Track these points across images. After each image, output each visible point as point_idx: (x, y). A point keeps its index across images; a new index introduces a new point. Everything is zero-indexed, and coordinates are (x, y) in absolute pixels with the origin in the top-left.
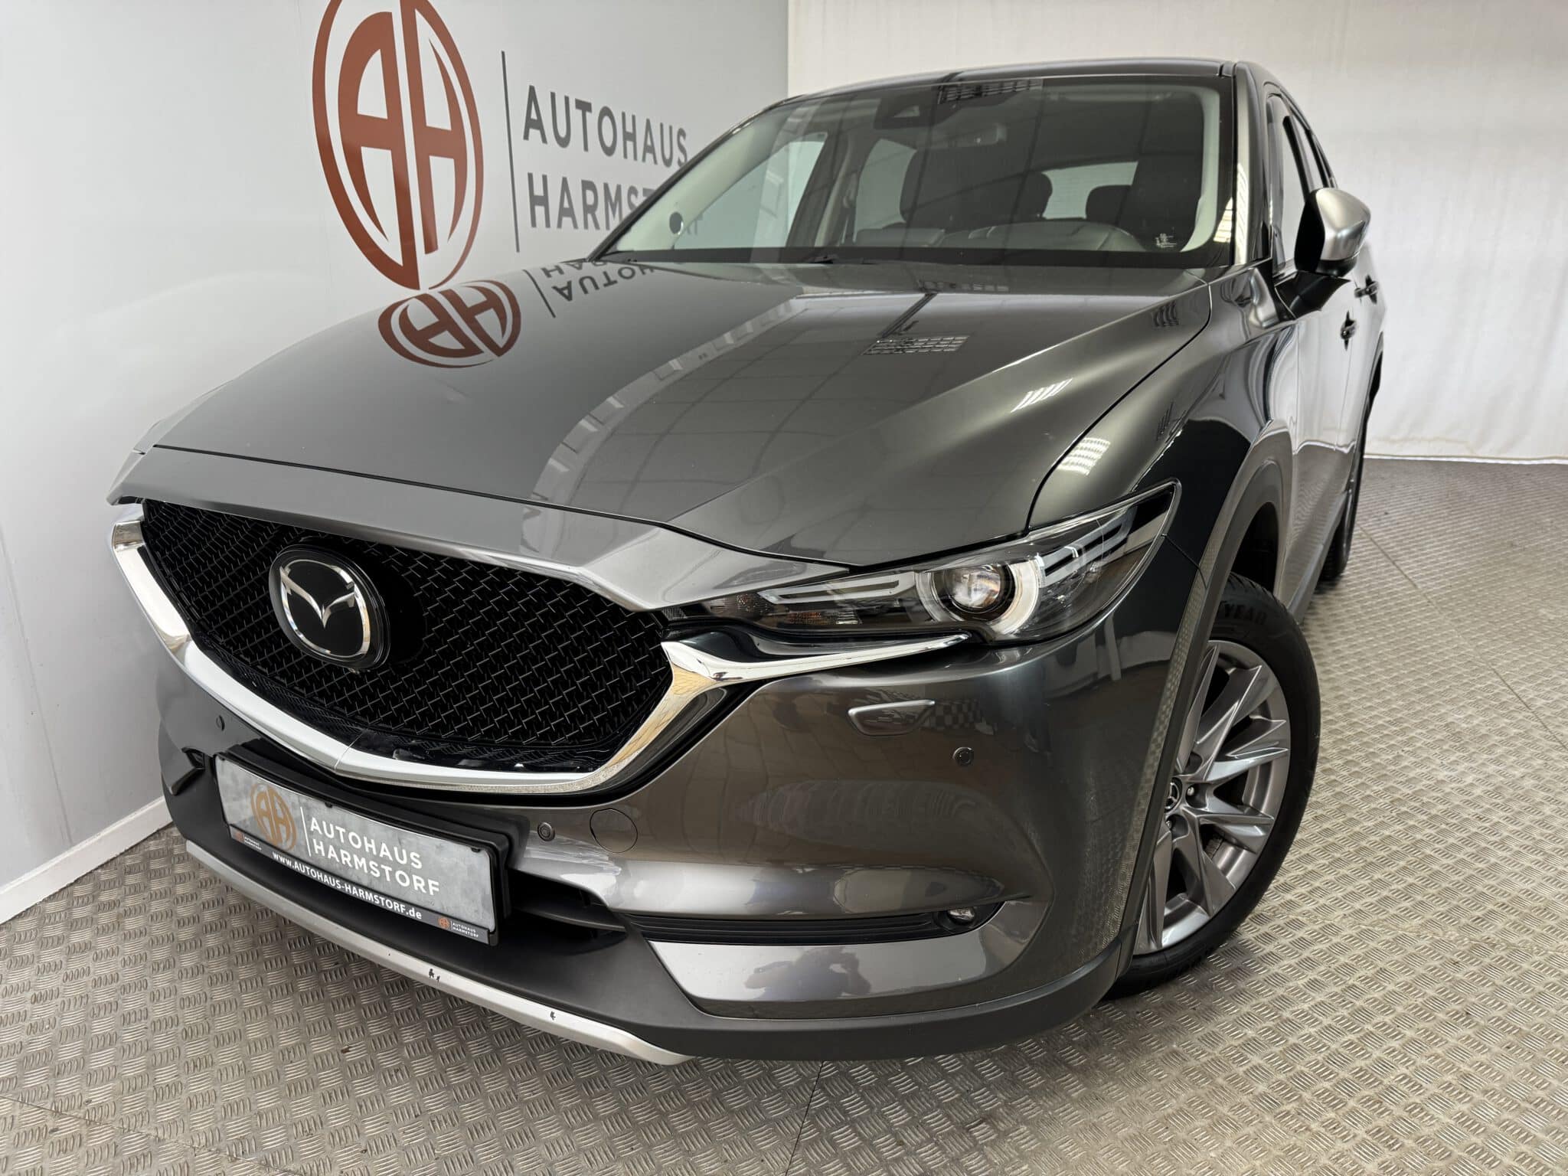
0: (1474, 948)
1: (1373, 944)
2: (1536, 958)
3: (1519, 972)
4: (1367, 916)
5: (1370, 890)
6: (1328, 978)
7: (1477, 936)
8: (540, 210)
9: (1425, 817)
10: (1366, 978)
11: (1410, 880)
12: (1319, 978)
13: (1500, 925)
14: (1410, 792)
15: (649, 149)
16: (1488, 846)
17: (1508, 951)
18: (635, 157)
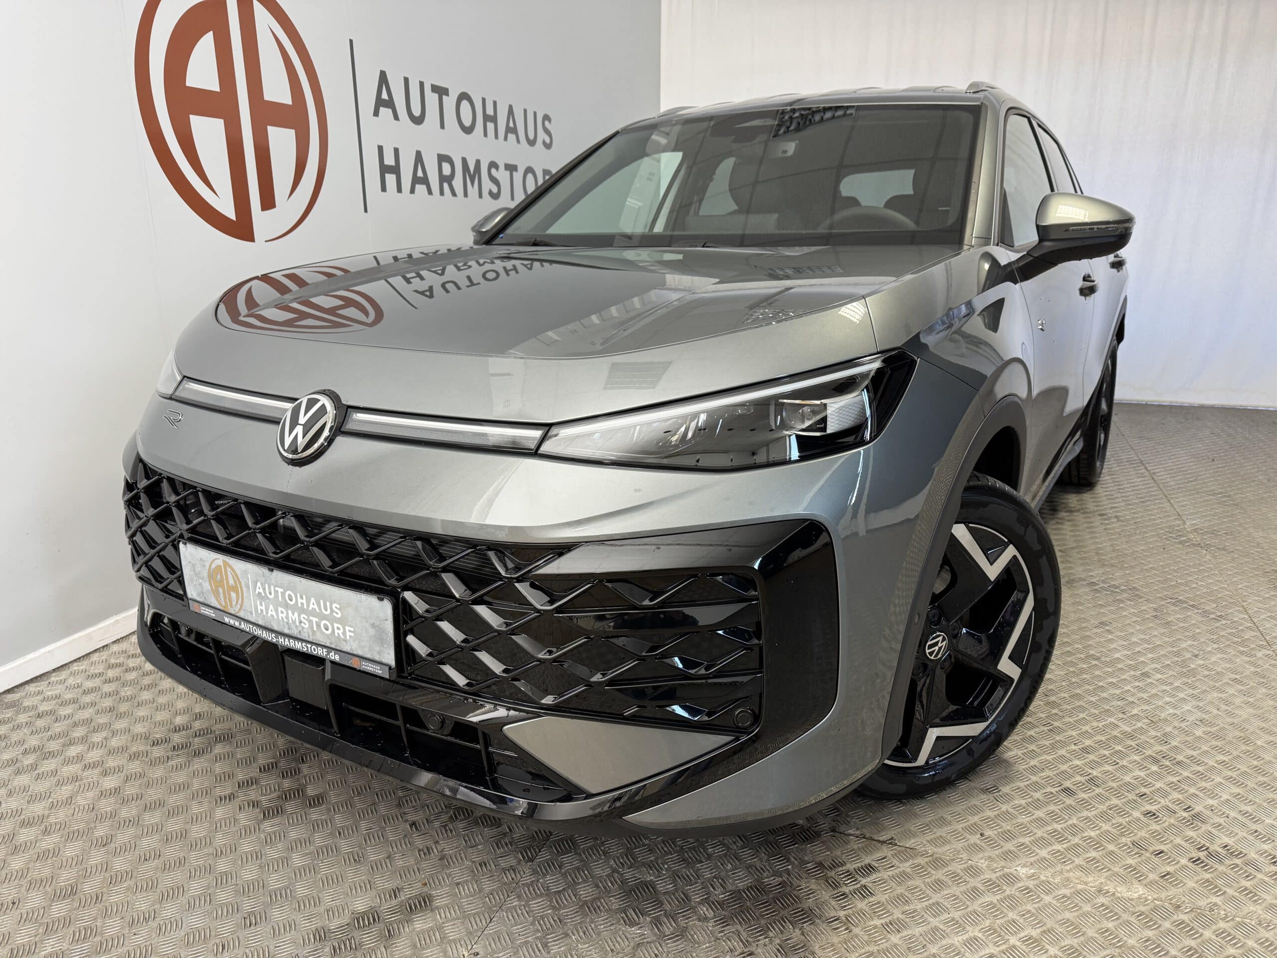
0: (1155, 909)
1: (1047, 899)
2: (1222, 924)
3: (1199, 940)
4: (1051, 865)
5: (1058, 837)
6: (989, 935)
7: (1163, 895)
8: (391, 179)
9: (1136, 758)
10: (1029, 939)
11: (1106, 827)
12: (980, 935)
13: (1191, 884)
14: (1128, 729)
15: (511, 130)
16: (1198, 793)
17: (1193, 915)
18: (496, 137)
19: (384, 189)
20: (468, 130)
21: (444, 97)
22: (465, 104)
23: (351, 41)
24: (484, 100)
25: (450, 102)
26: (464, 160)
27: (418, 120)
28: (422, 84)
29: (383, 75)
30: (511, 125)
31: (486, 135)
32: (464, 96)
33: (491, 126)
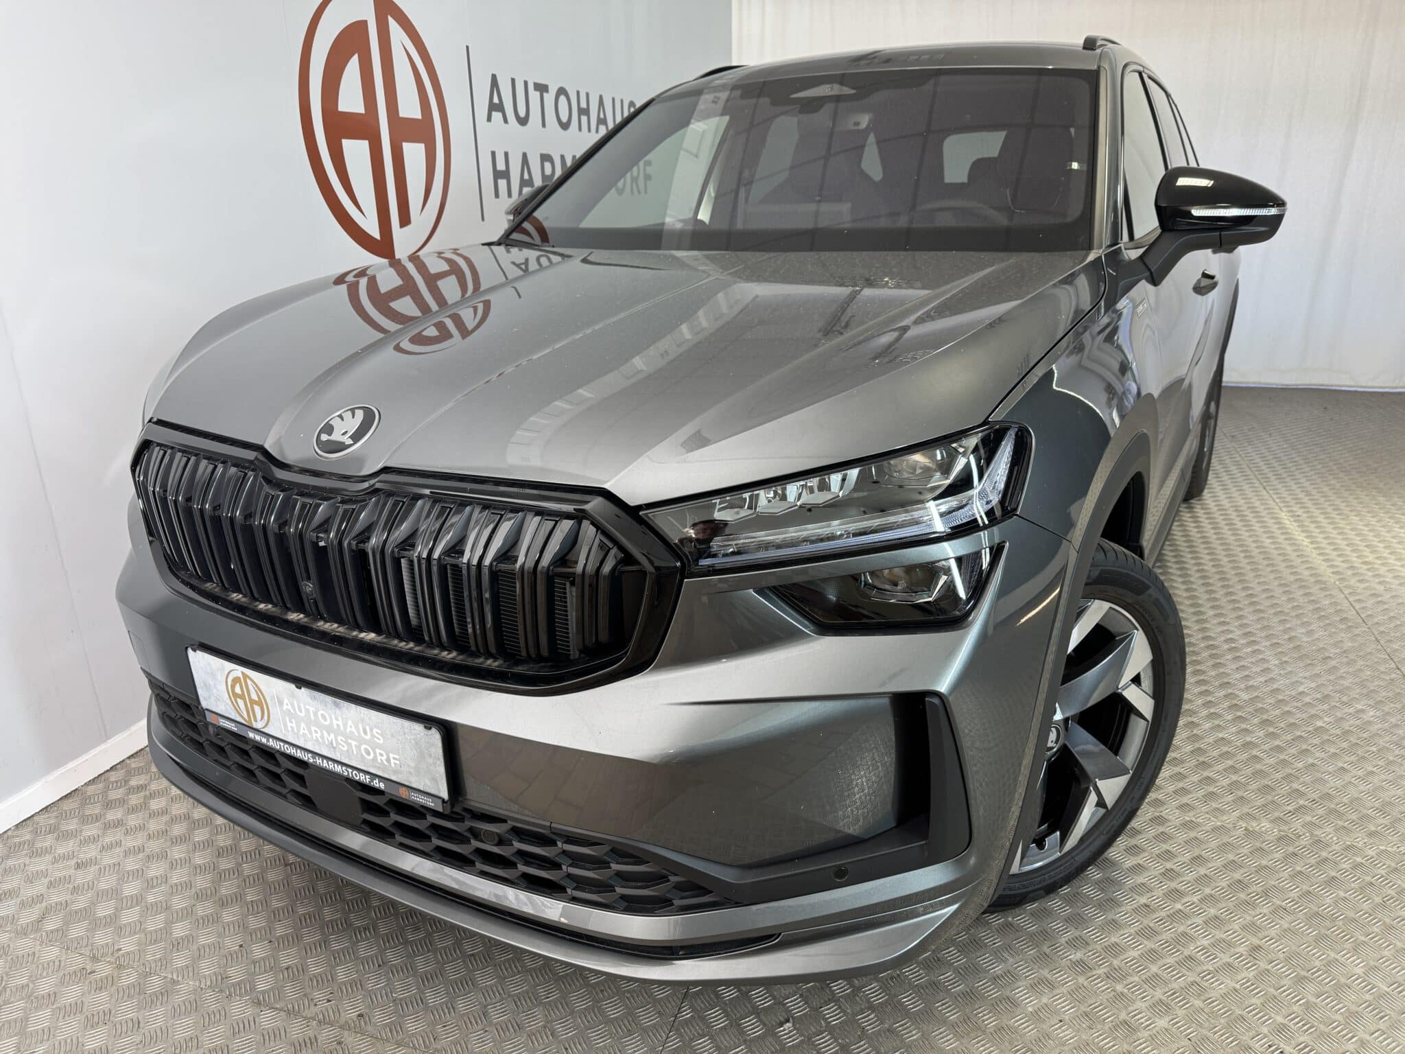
0: (1280, 839)
1: (1193, 834)
5: (1198, 786)
8: (502, 183)
9: (1256, 722)
10: (1183, 863)
14: (1247, 698)
16: (1309, 748)
17: (1311, 841)
18: (589, 130)
19: (497, 196)
20: (565, 126)
21: (545, 94)
22: (562, 99)
23: (467, 47)
24: (578, 93)
25: (549, 98)
26: (562, 157)
27: (523, 121)
28: (526, 83)
29: (494, 77)
30: (602, 116)
31: (580, 129)
32: (562, 91)
33: (584, 118)
